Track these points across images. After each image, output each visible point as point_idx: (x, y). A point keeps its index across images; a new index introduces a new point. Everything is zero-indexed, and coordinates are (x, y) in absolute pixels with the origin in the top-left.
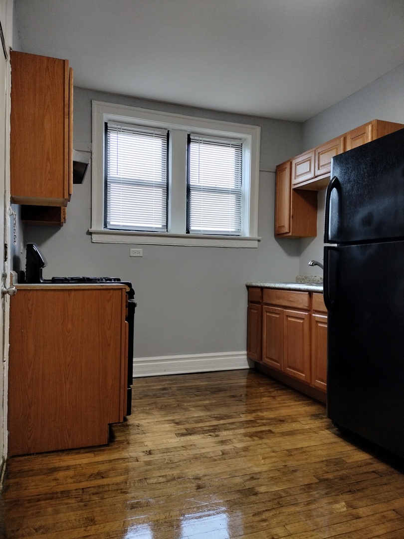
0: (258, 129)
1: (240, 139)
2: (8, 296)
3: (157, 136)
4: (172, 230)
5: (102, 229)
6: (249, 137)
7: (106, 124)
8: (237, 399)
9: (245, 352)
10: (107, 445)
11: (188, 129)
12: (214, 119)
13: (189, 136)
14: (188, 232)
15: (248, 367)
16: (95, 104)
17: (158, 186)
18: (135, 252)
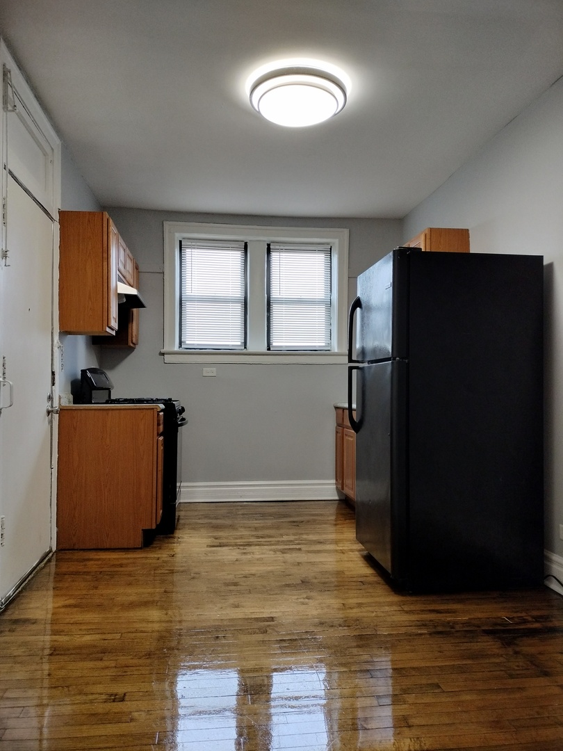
0: (345, 233)
1: (328, 244)
2: (56, 416)
3: (233, 249)
4: (251, 348)
5: (176, 348)
6: (335, 242)
7: (180, 242)
8: (295, 524)
9: (334, 481)
10: (141, 548)
11: (268, 239)
12: (296, 226)
13: (269, 245)
14: (269, 349)
15: (337, 498)
16: (167, 225)
17: (234, 301)
18: (208, 371)
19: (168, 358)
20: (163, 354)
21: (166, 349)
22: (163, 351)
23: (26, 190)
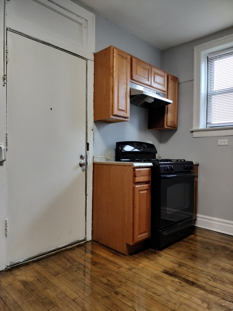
7: (208, 57)
10: (125, 255)
16: (196, 48)
18: (221, 142)
19: (195, 134)
20: (192, 132)
21: (194, 128)
22: (191, 130)
23: (44, 43)
